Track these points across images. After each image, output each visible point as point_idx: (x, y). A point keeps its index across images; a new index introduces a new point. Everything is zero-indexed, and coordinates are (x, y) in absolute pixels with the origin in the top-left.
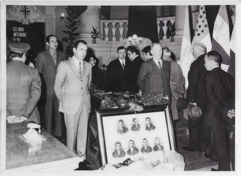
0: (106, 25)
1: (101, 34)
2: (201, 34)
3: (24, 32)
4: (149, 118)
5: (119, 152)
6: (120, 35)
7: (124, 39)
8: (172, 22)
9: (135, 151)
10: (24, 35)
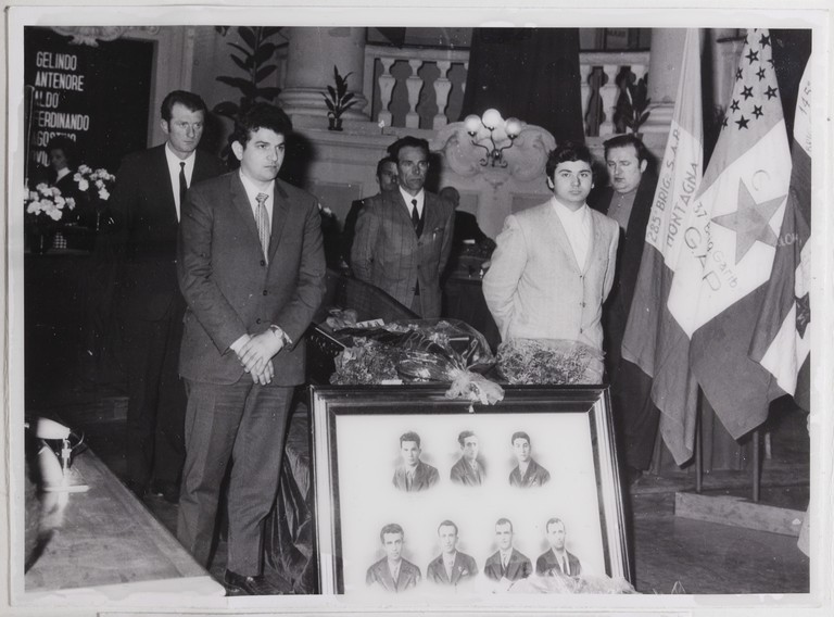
0: (387, 68)
1: (364, 98)
2: (753, 122)
3: (76, 73)
4: (525, 436)
5: (394, 568)
6: (437, 108)
7: (448, 122)
8: (638, 71)
9: (460, 568)
10: (76, 84)
